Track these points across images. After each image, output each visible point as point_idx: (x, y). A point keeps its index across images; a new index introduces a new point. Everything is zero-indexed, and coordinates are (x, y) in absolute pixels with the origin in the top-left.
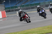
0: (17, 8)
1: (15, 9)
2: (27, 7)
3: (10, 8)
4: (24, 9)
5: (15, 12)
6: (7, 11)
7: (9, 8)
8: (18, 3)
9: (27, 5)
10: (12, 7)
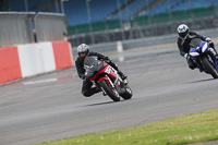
0: (119, 27)
1: (111, 31)
2: (161, 24)
3: (91, 28)
4: (148, 33)
5: (109, 44)
6: (75, 40)
7: (83, 28)
8: (123, 7)
9: (161, 15)
10: (98, 25)
